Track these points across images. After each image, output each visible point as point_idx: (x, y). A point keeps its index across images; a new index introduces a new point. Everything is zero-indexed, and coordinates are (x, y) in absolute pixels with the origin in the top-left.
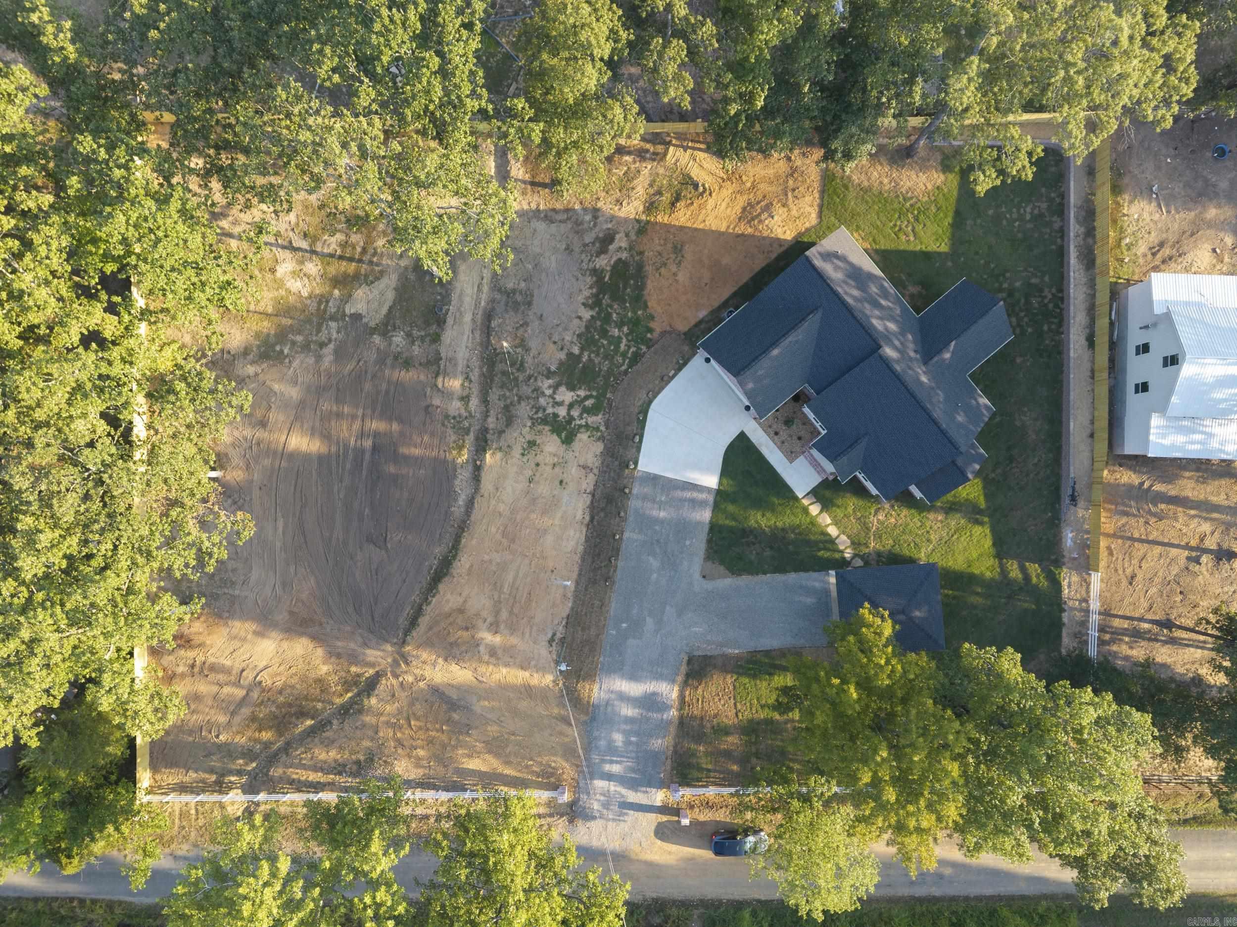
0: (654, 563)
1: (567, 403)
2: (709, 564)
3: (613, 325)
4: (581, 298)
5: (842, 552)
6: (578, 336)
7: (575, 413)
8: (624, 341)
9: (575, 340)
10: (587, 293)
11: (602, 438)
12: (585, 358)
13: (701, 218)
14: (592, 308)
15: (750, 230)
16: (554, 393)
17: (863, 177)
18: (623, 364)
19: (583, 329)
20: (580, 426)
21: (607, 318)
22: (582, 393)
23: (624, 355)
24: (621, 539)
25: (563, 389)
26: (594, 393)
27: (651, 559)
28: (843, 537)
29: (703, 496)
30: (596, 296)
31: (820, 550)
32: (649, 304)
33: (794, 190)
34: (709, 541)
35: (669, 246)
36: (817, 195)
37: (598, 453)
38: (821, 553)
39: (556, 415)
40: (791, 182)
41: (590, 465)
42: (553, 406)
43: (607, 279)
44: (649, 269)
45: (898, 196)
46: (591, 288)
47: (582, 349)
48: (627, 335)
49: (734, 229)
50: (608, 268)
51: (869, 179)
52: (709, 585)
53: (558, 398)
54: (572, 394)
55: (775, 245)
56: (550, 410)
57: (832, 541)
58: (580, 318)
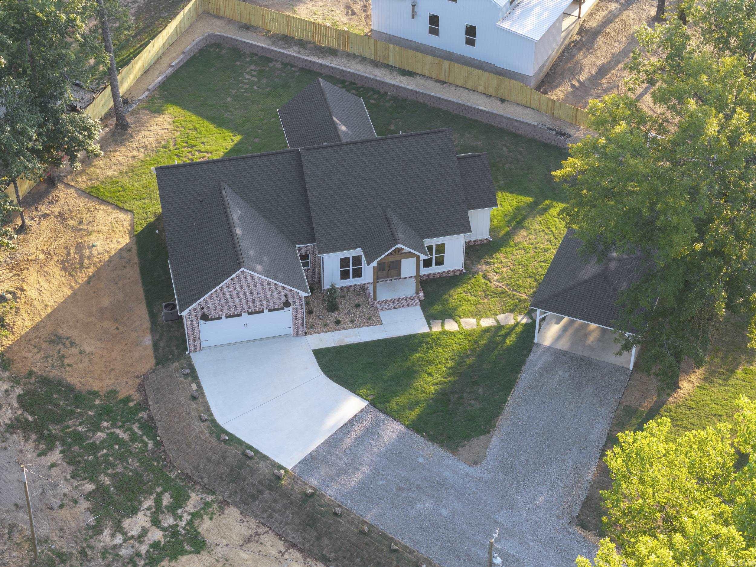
0: (427, 505)
1: (148, 525)
2: (461, 451)
3: (89, 435)
4: (30, 455)
5: (517, 324)
6: (73, 477)
7: (168, 521)
8: (117, 431)
9: (75, 483)
10: (30, 445)
11: (223, 505)
12: (107, 481)
13: (39, 307)
14: (51, 448)
15: (91, 271)
16: (124, 534)
17: (115, 168)
18: (146, 444)
19: (69, 468)
20: (190, 523)
21: (78, 438)
22: (148, 503)
23: (134, 438)
24: (371, 526)
25: (126, 523)
26: (159, 489)
27: (418, 506)
28: (501, 317)
29: (368, 420)
30: (41, 437)
31: (504, 341)
32: (95, 389)
33: (81, 222)
34: (432, 439)
35: (45, 346)
36: (103, 207)
37: (238, 517)
38: (508, 342)
39: (155, 545)
40: (71, 222)
41: (250, 532)
42: (141, 543)
43: (30, 418)
44: (54, 373)
45: (157, 151)
46: (26, 439)
47: (93, 479)
48: (114, 426)
49: (77, 282)
50: (20, 412)
51: (121, 164)
52: (490, 462)
53: (135, 532)
54: (140, 514)
55: (125, 255)
56: (143, 549)
57: (499, 327)
58: (53, 466)
